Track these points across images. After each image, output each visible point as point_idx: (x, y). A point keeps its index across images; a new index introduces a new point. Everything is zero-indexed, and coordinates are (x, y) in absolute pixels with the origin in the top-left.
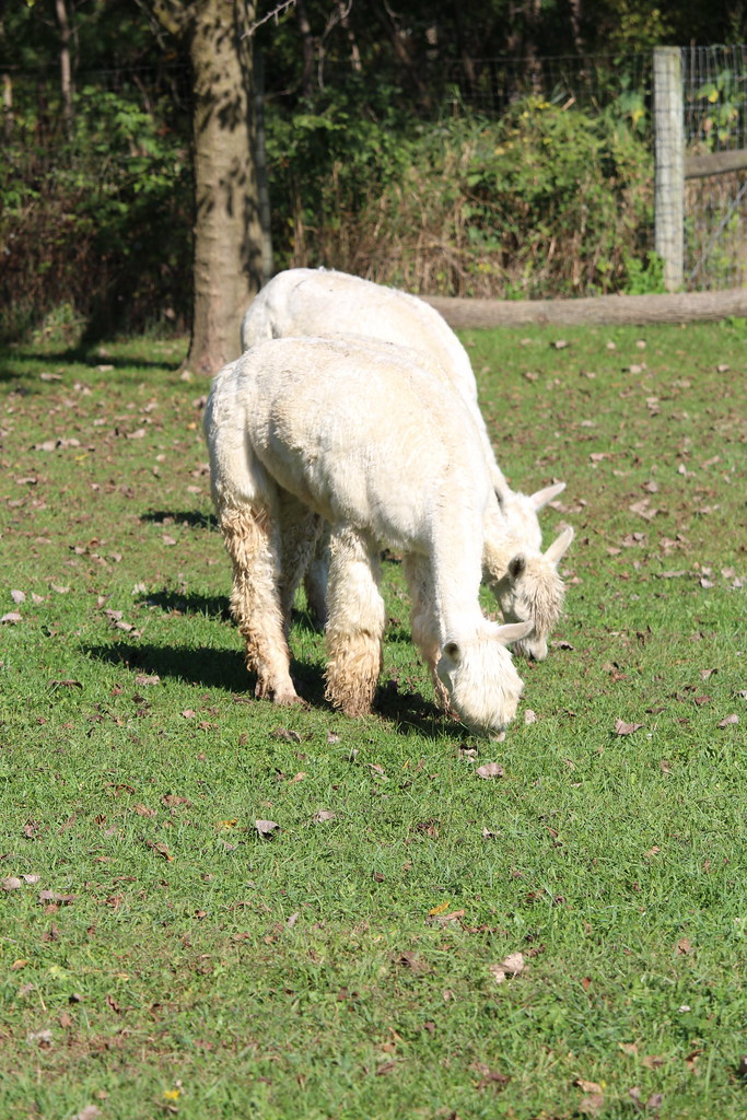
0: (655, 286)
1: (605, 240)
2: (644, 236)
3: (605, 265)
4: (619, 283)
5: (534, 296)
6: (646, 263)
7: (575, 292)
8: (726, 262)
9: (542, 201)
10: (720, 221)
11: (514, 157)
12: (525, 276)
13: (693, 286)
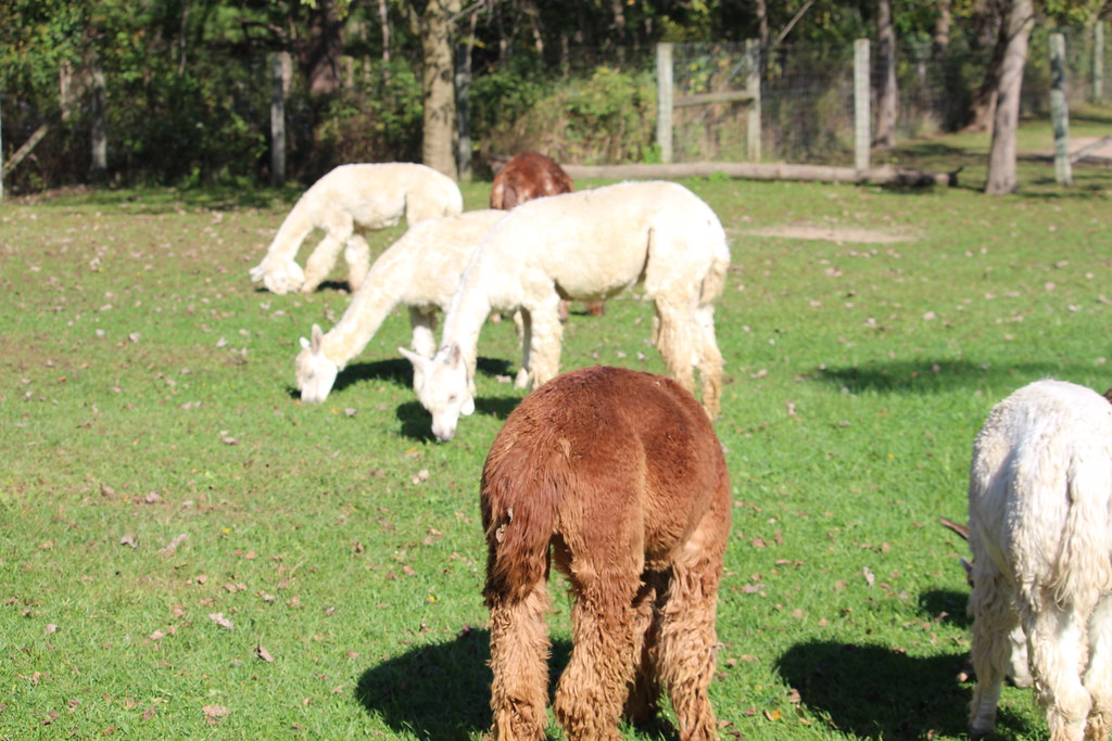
0: (657, 160)
1: (633, 137)
2: (653, 138)
3: (634, 150)
4: (641, 157)
5: (598, 163)
6: (653, 149)
7: (618, 163)
8: (695, 150)
9: (604, 118)
10: (691, 130)
11: (590, 96)
12: (595, 154)
13: (676, 160)
